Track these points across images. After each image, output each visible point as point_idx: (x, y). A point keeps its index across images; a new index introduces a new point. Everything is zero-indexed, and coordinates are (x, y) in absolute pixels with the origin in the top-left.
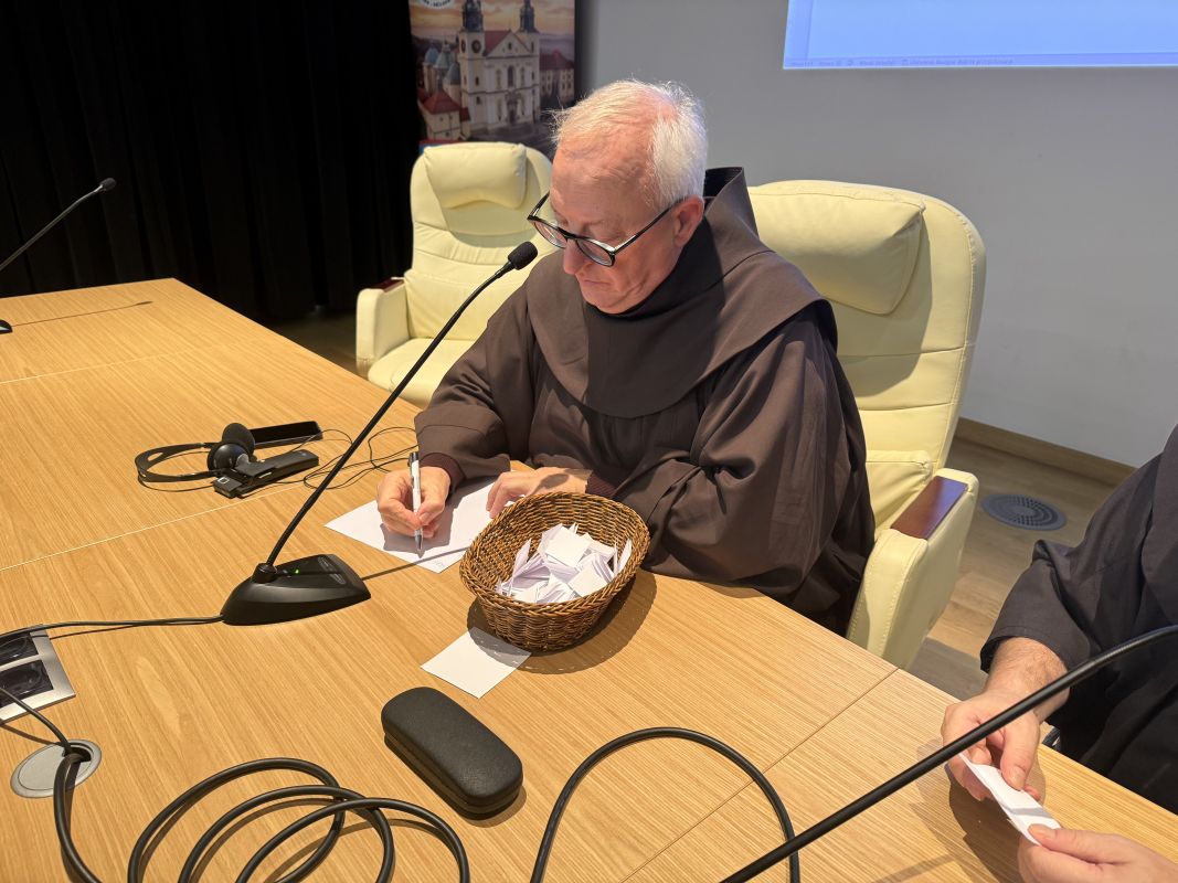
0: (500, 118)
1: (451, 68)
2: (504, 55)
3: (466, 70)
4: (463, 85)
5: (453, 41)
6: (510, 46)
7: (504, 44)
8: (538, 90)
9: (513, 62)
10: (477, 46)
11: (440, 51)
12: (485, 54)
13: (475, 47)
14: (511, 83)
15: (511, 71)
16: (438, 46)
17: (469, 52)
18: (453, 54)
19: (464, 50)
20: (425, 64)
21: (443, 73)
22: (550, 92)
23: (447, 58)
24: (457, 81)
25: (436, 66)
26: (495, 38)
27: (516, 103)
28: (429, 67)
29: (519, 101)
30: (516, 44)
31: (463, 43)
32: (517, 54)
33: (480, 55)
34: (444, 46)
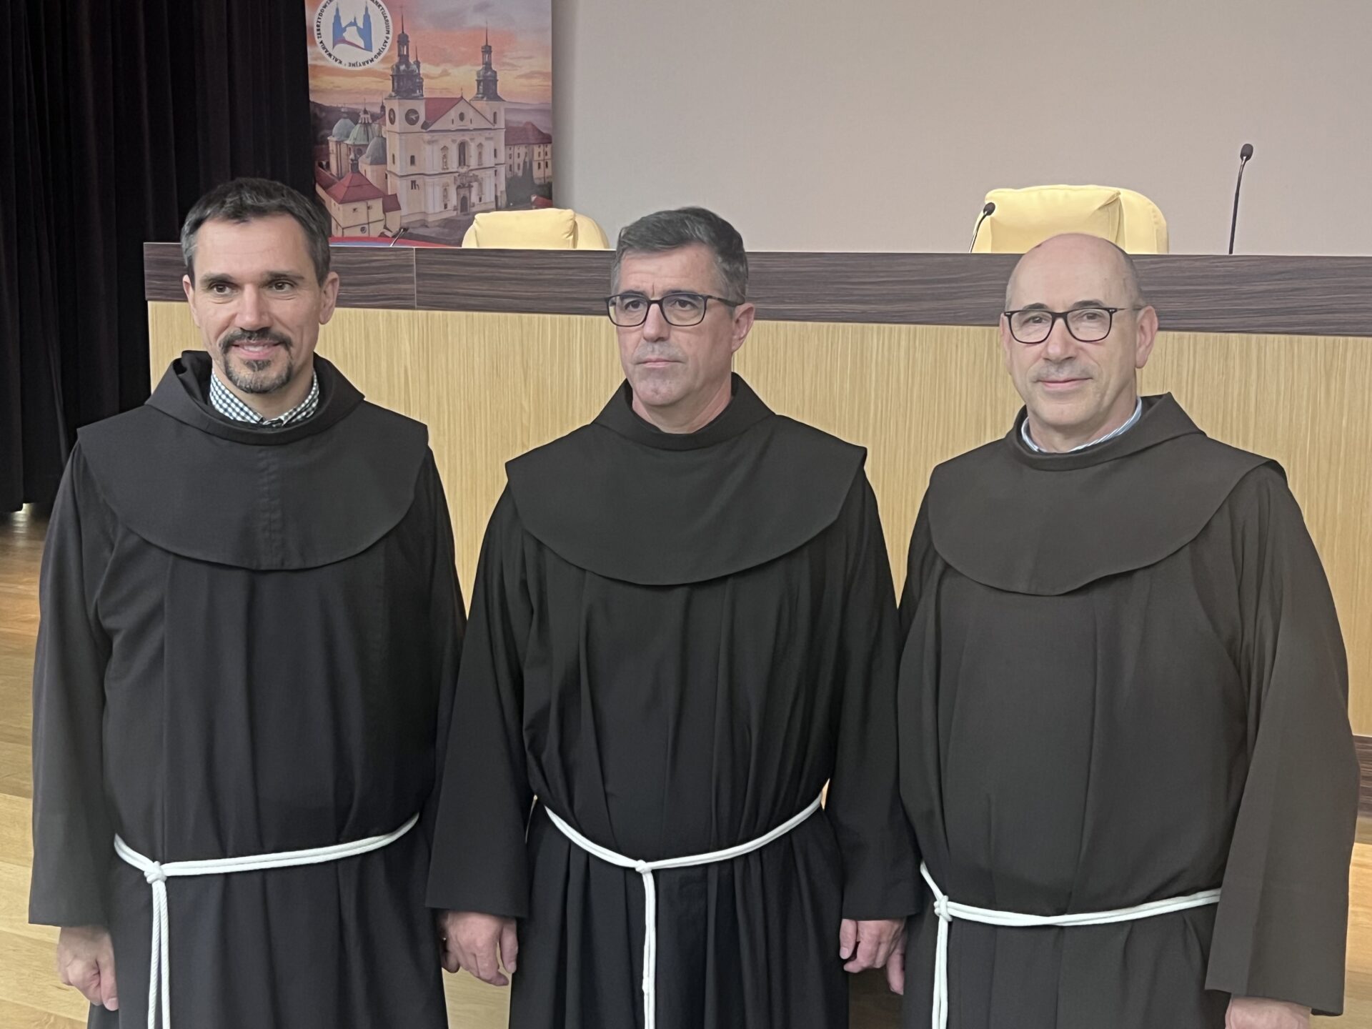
0: (446, 206)
1: (371, 144)
2: (453, 127)
3: (394, 146)
4: (390, 166)
5: (377, 110)
6: (462, 117)
7: (453, 114)
8: (502, 171)
9: (466, 137)
10: (413, 117)
11: (356, 123)
12: (425, 126)
13: (411, 117)
14: (462, 160)
15: (462, 147)
16: (353, 116)
17: (400, 123)
18: (375, 126)
19: (392, 122)
20: (332, 140)
21: (359, 150)
22: (520, 174)
23: (367, 133)
24: (380, 159)
25: (348, 142)
26: (439, 107)
27: (470, 187)
28: (338, 143)
29: (475, 184)
30: (470, 114)
31: (392, 111)
32: (471, 127)
33: (418, 127)
34: (362, 116)
